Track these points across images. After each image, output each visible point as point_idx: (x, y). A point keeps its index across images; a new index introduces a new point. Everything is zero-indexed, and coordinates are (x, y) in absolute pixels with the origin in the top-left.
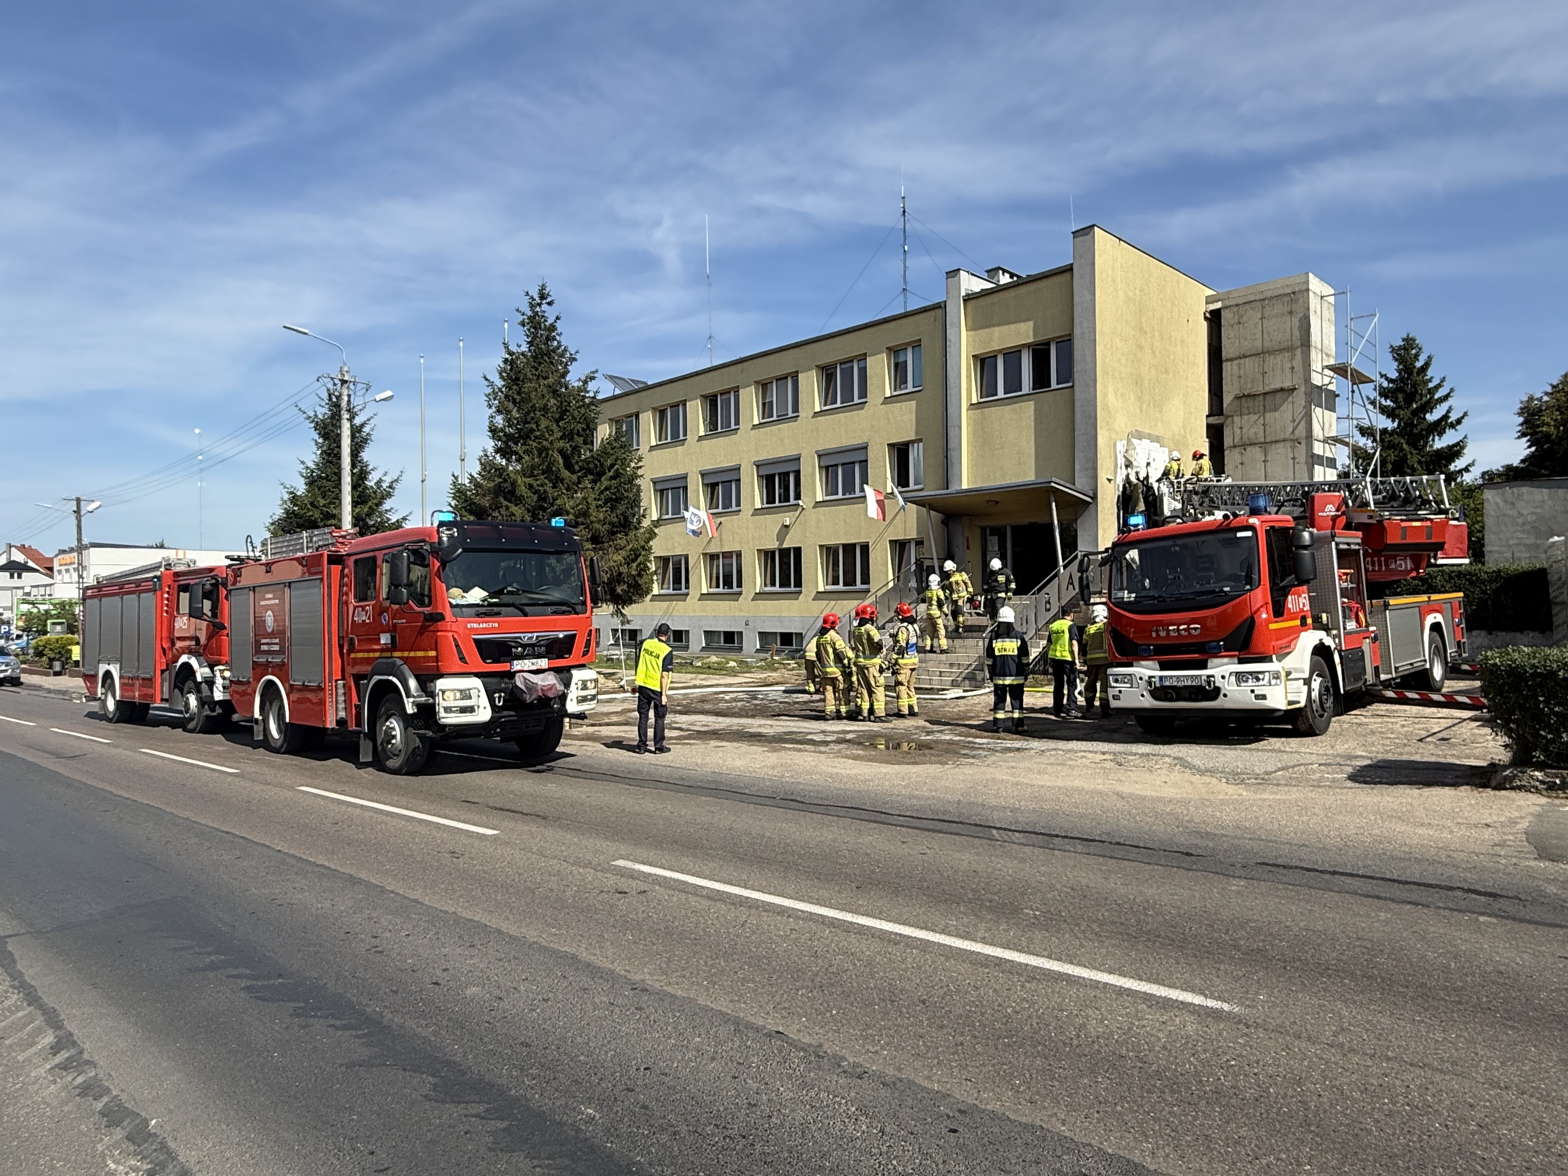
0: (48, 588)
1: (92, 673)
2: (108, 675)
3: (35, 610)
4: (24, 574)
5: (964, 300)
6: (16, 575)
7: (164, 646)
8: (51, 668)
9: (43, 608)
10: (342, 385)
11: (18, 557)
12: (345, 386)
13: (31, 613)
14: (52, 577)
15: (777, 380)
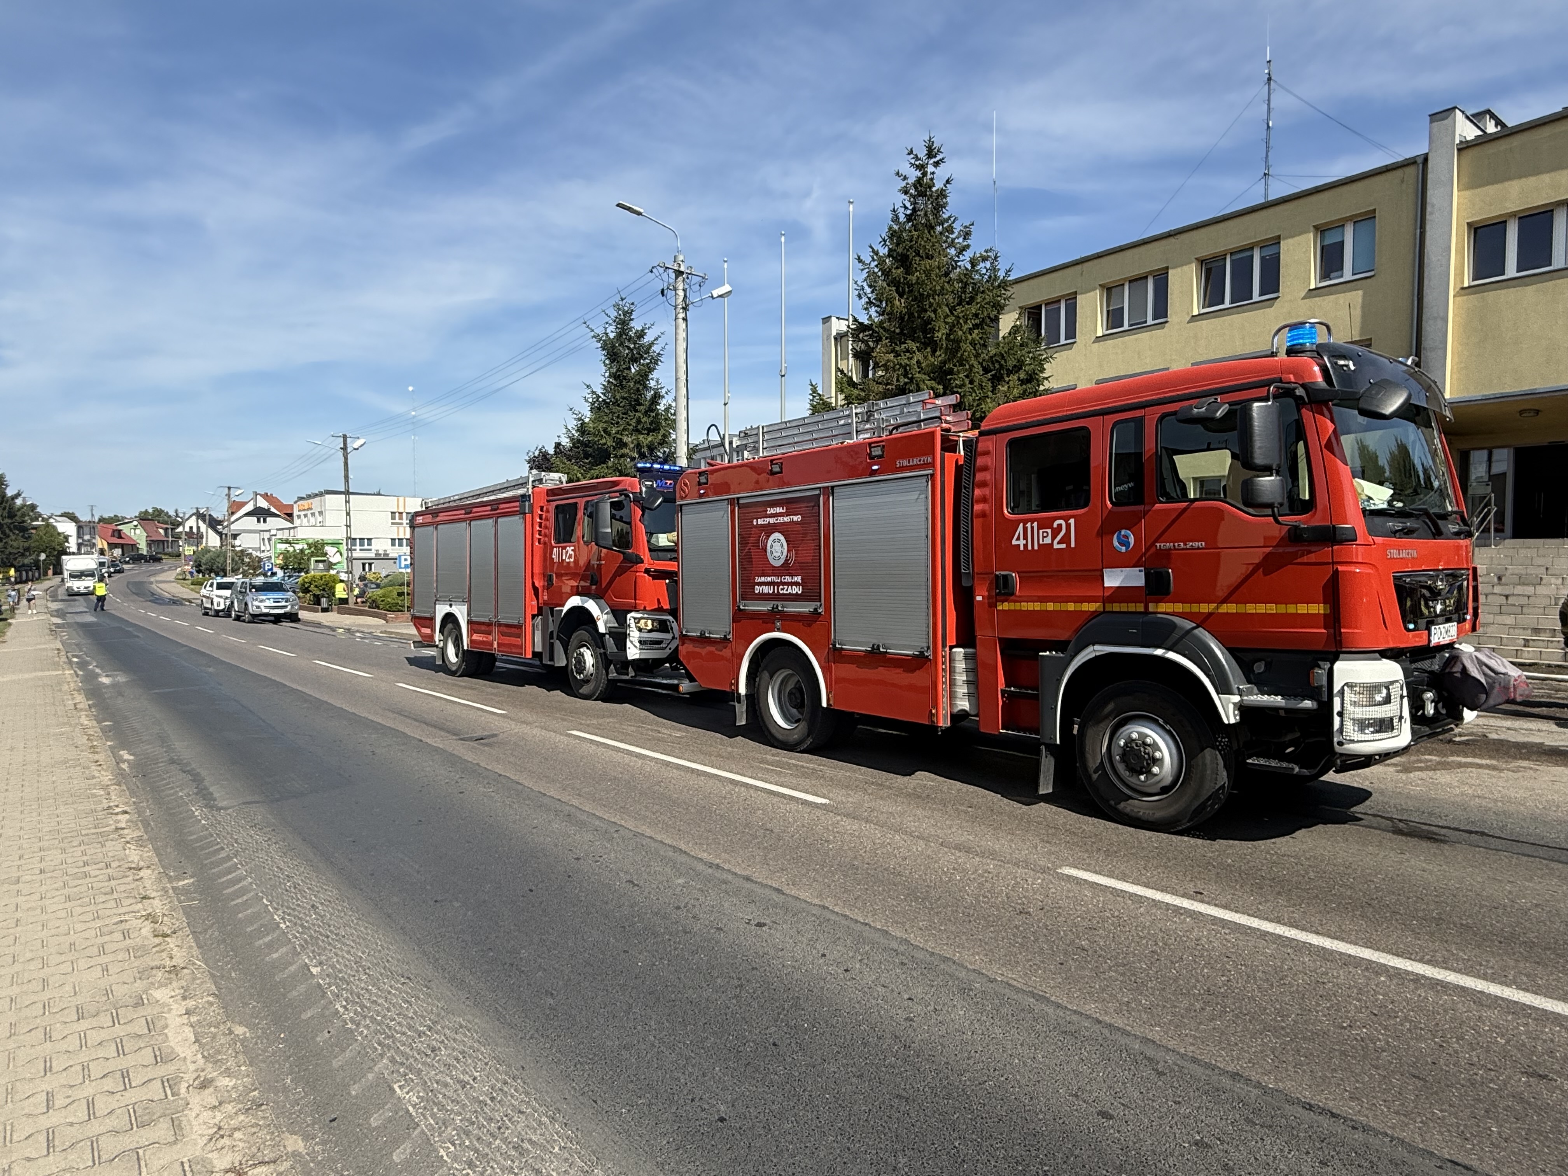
0: (292, 531)
1: (427, 615)
2: (450, 618)
3: (291, 549)
4: (268, 519)
5: (1459, 150)
6: (262, 519)
7: (537, 584)
8: (319, 604)
9: (298, 547)
10: (676, 278)
11: (263, 504)
12: (680, 279)
13: (288, 551)
14: (292, 522)
15: (1130, 282)
